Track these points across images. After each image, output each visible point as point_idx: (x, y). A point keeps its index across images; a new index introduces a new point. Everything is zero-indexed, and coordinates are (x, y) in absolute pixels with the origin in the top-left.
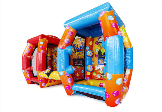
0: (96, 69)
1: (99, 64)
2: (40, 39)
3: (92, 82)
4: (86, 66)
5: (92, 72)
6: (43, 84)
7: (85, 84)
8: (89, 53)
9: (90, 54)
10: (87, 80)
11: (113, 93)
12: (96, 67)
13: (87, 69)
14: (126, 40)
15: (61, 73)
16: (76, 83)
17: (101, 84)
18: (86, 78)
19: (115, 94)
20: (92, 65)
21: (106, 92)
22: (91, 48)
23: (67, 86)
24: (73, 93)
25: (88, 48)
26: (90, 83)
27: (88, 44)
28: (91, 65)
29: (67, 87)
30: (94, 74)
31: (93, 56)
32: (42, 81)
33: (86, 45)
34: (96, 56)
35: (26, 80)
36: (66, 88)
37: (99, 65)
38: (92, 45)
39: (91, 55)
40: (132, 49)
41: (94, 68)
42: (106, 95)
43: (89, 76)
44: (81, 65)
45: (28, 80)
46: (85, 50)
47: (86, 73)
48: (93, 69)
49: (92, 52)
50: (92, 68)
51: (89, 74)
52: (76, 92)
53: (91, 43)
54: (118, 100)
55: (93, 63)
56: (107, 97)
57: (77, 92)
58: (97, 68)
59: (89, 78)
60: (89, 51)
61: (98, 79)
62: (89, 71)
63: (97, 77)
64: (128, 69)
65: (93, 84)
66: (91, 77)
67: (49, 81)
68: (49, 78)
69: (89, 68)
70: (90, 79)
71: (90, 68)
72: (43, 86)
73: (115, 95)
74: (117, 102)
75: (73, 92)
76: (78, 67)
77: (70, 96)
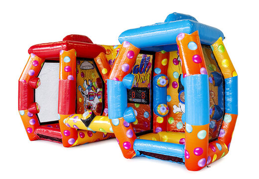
0: (174, 111)
1: (180, 101)
2: (63, 51)
3: (166, 137)
4: (155, 106)
5: (166, 118)
6: (70, 141)
7: (153, 139)
8: (161, 81)
9: (163, 82)
10: (156, 133)
11: (195, 151)
12: (175, 107)
13: (156, 112)
14: (224, 64)
15: (116, 122)
16: (138, 138)
17: (182, 139)
18: (155, 128)
19: (197, 151)
20: (166, 103)
21: (186, 150)
22: (165, 71)
23: (125, 142)
24: (135, 155)
25: (158, 71)
26: (162, 139)
27: (159, 63)
28: (164, 104)
29: (125, 144)
30: (171, 121)
31: (168, 86)
32: (68, 133)
33: (155, 66)
34: (174, 85)
35: (27, 131)
36: (124, 146)
37: (180, 104)
38: (167, 66)
39: (165, 85)
40: (235, 79)
41: (170, 109)
42: (186, 155)
43: (160, 125)
44: (143, 101)
45: (31, 132)
46: (153, 74)
47: (156, 119)
48: (168, 111)
49: (166, 79)
50: (167, 109)
51: (160, 120)
52: (139, 153)
53: (164, 62)
54: (201, 161)
55: (169, 100)
56: (188, 157)
57: (141, 152)
58: (176, 110)
59: (160, 129)
60: (160, 78)
61: (177, 131)
62: (161, 116)
63: (176, 127)
64: (229, 113)
65: (168, 140)
66: (165, 127)
67: (80, 135)
68: (89, 129)
69: (161, 109)
70: (162, 131)
71: (163, 109)
72: (70, 143)
73: (197, 153)
74: (201, 163)
75: (134, 152)
76: (135, 104)
77: (129, 159)
